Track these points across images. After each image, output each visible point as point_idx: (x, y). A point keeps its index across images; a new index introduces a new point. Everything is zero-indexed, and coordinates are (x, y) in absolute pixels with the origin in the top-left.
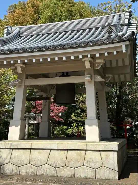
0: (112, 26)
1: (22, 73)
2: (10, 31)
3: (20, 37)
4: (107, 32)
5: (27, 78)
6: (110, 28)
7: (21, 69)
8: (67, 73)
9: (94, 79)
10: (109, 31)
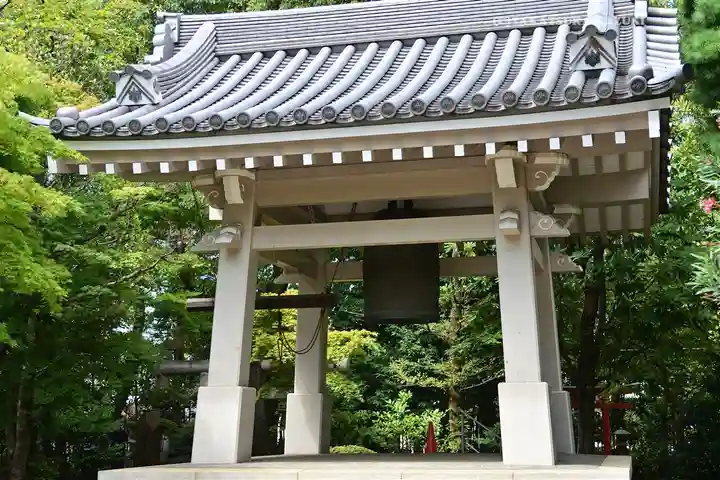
0: (602, 34)
1: (242, 202)
2: (176, 31)
3: (218, 56)
4: (584, 59)
5: (257, 223)
6: (595, 44)
7: (241, 187)
8: (408, 203)
9: (530, 227)
10: (589, 52)
